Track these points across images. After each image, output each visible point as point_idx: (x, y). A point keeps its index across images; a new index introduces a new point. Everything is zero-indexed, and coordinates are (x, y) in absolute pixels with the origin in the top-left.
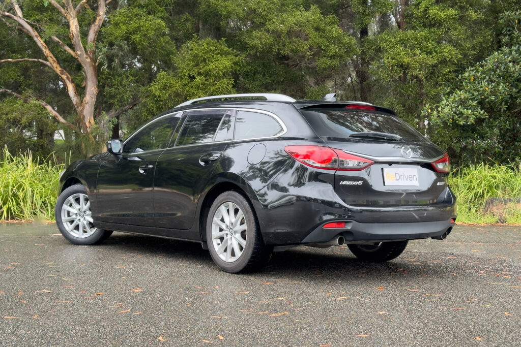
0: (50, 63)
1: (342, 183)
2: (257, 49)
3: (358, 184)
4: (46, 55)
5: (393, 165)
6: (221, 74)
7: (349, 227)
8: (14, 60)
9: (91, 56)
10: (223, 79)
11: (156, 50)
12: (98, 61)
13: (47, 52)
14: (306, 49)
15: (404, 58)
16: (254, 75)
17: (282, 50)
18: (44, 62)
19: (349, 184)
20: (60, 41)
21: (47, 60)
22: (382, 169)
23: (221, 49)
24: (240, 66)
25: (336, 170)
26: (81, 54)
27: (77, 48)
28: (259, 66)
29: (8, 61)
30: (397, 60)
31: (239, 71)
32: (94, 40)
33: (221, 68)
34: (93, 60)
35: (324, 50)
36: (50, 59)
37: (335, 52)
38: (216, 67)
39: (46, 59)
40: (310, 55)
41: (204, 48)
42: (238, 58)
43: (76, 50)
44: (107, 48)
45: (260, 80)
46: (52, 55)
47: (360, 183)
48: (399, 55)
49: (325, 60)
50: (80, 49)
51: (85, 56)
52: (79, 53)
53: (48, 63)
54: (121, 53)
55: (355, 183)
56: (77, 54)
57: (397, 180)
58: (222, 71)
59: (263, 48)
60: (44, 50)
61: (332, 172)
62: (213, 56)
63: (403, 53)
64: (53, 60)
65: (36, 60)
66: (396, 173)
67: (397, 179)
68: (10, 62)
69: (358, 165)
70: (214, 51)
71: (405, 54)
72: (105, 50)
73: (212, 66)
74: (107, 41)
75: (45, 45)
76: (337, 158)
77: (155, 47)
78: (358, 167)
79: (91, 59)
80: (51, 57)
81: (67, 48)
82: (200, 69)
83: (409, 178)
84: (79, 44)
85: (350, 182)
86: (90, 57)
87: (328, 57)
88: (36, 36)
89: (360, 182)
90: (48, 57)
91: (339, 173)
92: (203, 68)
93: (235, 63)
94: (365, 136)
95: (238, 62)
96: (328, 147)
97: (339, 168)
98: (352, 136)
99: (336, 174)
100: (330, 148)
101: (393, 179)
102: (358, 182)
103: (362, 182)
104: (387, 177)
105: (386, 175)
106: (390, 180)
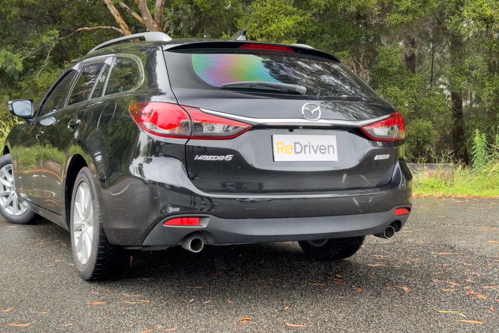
0: (123, 30)
1: (197, 158)
2: (320, 6)
3: (226, 159)
4: (118, 22)
5: (295, 130)
6: (282, 34)
7: (204, 225)
8: (90, 29)
9: (158, 21)
10: (285, 39)
11: (220, 13)
12: (165, 26)
13: (119, 19)
14: (374, 5)
15: (486, 11)
16: (322, 35)
17: (348, 6)
18: (117, 29)
19: (209, 159)
20: (127, 7)
21: (120, 28)
22: (272, 136)
23: (286, 9)
24: (305, 26)
25: (189, 138)
26: (147, 20)
27: (144, 14)
28: (327, 26)
29: (85, 29)
30: (479, 13)
31: (305, 31)
32: (162, 5)
33: (283, 28)
34: (160, 26)
35: (397, 6)
36: (121, 26)
37: (408, 7)
38: (278, 28)
39: (118, 26)
40: (378, 11)
41: (267, 9)
42: (303, 18)
43: (143, 15)
44: (172, 12)
45: (327, 41)
46: (124, 23)
47: (229, 158)
48: (481, 7)
49: (396, 16)
50: (146, 14)
51: (152, 21)
52: (145, 18)
53: (120, 30)
54: (185, 17)
55: (221, 158)
56: (143, 20)
57: (296, 153)
58: (284, 32)
59: (326, 5)
60: (116, 17)
61: (182, 142)
62: (276, 17)
63: (486, 4)
64: (125, 27)
65: (109, 27)
66: (295, 143)
67: (297, 151)
68: (86, 31)
69: (227, 131)
70: (278, 12)
71: (488, 6)
72: (170, 14)
73: (274, 26)
74: (174, 6)
75: (118, 13)
76: (189, 121)
77: (219, 9)
78: (226, 134)
79: (158, 24)
80: (123, 24)
81: (135, 14)
82: (263, 30)
83: (320, 149)
84: (146, 10)
85: (211, 157)
86: (157, 23)
87: (399, 12)
88: (109, 3)
89: (227, 156)
90: (120, 24)
91: (193, 143)
92: (265, 29)
93: (300, 24)
94: (248, 87)
95: (303, 22)
96: (178, 104)
97: (192, 135)
98: (225, 88)
99: (187, 144)
100: (179, 105)
101: (289, 151)
102: (225, 156)
103: (232, 156)
104: (278, 148)
105: (278, 145)
106: (284, 153)
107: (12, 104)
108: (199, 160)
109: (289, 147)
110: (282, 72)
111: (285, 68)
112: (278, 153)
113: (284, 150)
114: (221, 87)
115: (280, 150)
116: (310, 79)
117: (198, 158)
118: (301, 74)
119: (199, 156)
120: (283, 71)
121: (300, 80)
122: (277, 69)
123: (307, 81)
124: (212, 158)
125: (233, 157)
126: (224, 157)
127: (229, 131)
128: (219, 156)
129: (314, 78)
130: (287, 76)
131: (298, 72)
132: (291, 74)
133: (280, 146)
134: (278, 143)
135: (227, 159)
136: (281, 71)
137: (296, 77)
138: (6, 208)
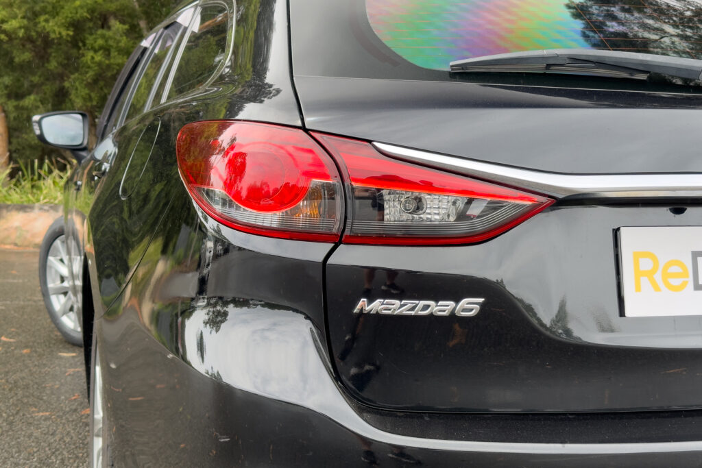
1: (364, 306)
3: (459, 313)
19: (404, 311)
22: (616, 232)
25: (338, 240)
47: (469, 306)
55: (441, 308)
57: (698, 286)
61: (315, 252)
66: (696, 254)
69: (462, 216)
76: (337, 182)
78: (463, 228)
85: (409, 303)
89: (464, 302)
91: (349, 256)
96: (303, 128)
97: (347, 232)
98: (462, 74)
99: (331, 261)
100: (306, 131)
101: (675, 282)
102: (457, 301)
103: (481, 300)
104: (638, 274)
105: (636, 264)
106: (657, 289)
107: (39, 123)
108: (369, 314)
109: (675, 269)
110: (613, 27)
111: (621, 15)
112: (638, 288)
113: (658, 277)
114: (448, 69)
115: (644, 281)
116: (678, 36)
117: (368, 308)
118: (657, 25)
119: (371, 301)
120: (614, 24)
121: (656, 41)
122: (601, 19)
123: (673, 43)
124: (413, 309)
125: (482, 305)
126: (451, 304)
127: (469, 218)
128: (437, 301)
129: (689, 32)
130: (625, 35)
131: (650, 22)
132: (636, 28)
133: (646, 264)
134: (637, 256)
135: (464, 310)
136: (608, 23)
137: (646, 35)
138: (63, 315)
